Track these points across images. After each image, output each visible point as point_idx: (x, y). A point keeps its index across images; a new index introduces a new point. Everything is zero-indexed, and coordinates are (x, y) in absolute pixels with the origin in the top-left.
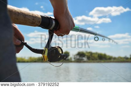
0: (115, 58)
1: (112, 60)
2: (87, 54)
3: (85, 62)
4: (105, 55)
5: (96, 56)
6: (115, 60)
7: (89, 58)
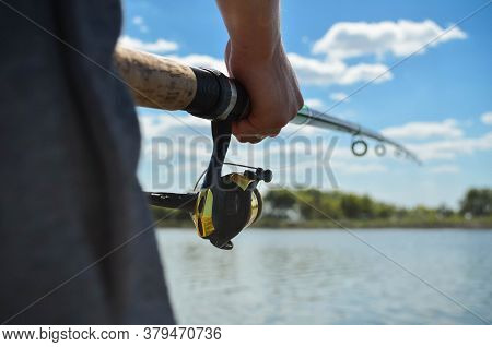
0: (403, 213)
1: (393, 219)
2: (300, 197)
3: (292, 226)
4: (367, 201)
5: (335, 204)
6: (405, 220)
7: (307, 212)
